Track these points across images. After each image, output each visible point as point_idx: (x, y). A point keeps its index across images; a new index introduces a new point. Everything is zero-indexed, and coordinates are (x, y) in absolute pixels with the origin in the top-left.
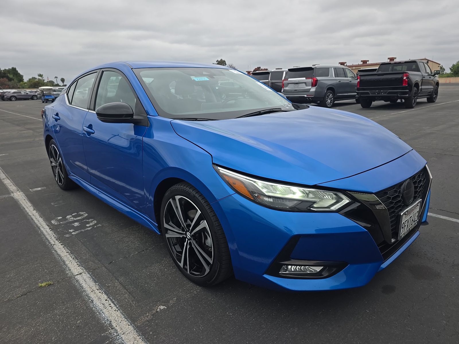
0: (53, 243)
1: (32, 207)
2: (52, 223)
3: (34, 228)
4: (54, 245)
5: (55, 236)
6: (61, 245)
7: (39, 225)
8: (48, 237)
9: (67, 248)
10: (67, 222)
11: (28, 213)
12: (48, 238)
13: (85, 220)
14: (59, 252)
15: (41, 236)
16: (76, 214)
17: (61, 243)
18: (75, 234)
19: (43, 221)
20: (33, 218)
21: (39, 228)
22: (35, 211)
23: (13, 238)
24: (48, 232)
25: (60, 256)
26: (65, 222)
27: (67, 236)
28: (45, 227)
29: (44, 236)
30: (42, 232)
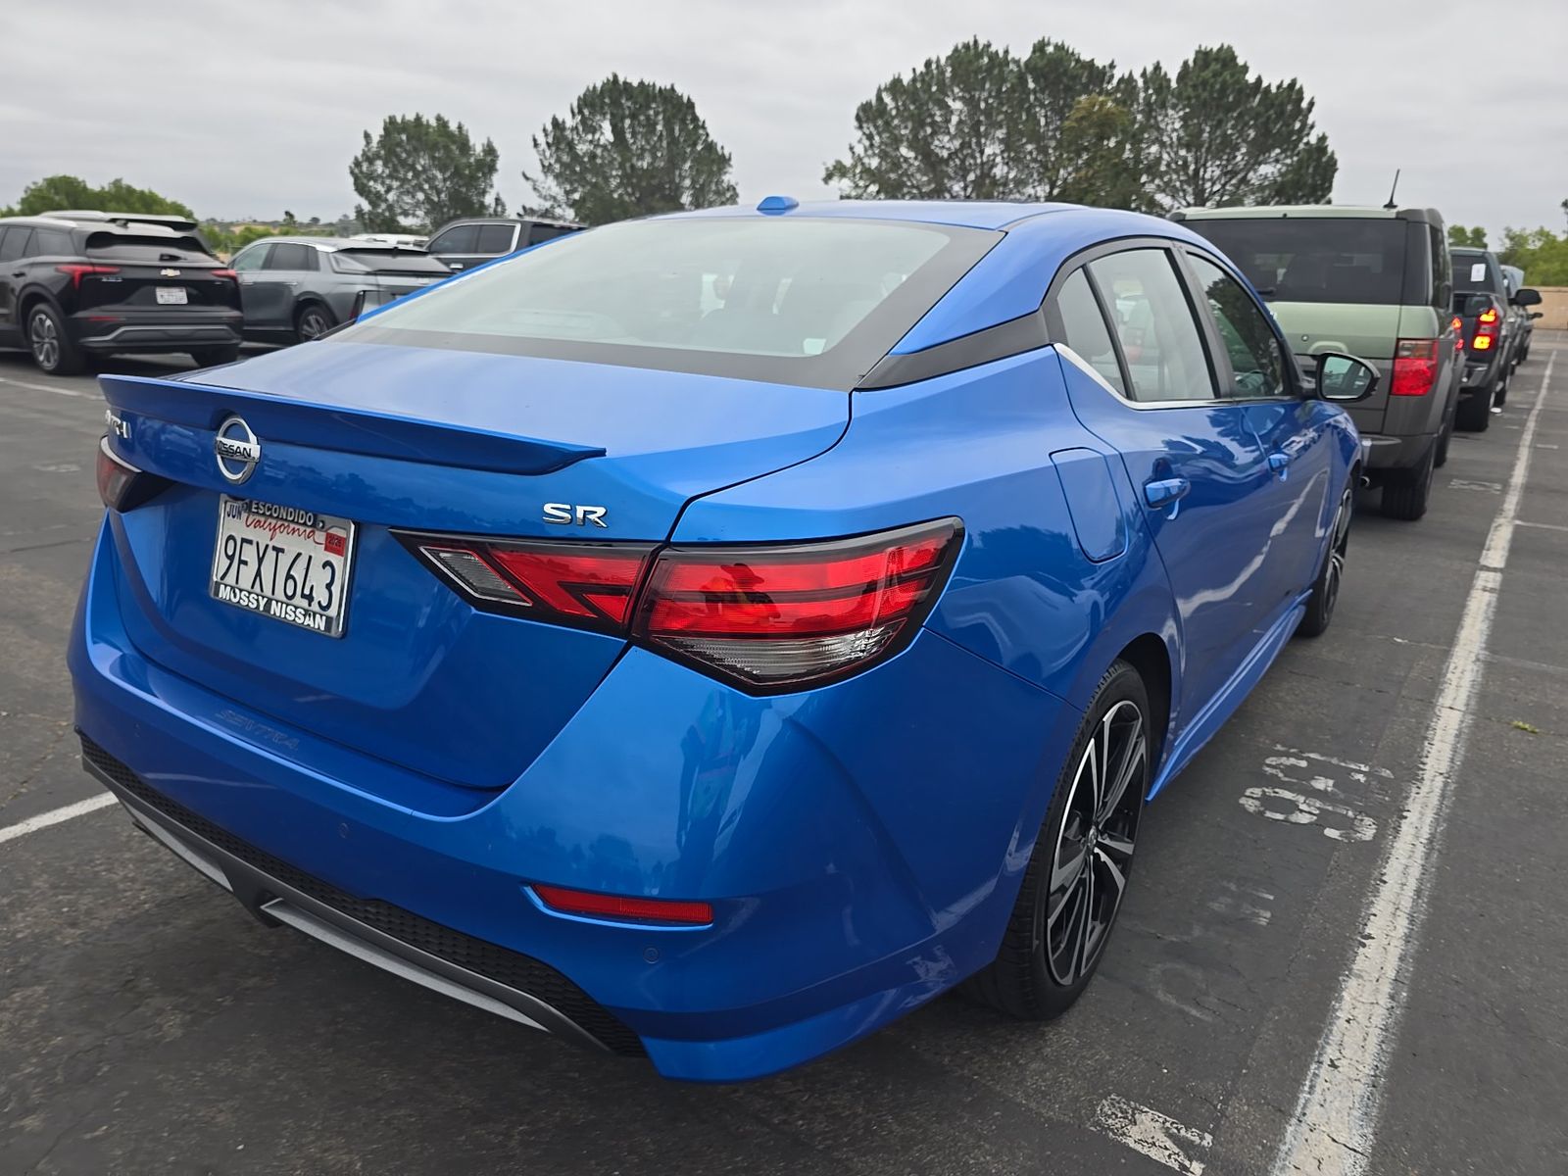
0: (1440, 780)
1: (1359, 964)
2: (1375, 831)
3: (1444, 852)
4: (1441, 774)
5: (1414, 790)
6: (1424, 764)
7: (1420, 850)
8: (1434, 800)
9: (1422, 750)
10: (1334, 806)
11: (1407, 939)
12: (1437, 798)
13: (1286, 779)
14: (1447, 754)
15: (1448, 814)
16: (1268, 814)
17: (1421, 766)
18: (1362, 766)
19: (1393, 858)
20: (1411, 894)
21: (1431, 841)
22: (1367, 931)
23: (1533, 859)
24: (1421, 813)
25: (1455, 751)
26: (1339, 810)
27: (1386, 773)
28: (1413, 831)
29: (1440, 809)
30: (1437, 822)
